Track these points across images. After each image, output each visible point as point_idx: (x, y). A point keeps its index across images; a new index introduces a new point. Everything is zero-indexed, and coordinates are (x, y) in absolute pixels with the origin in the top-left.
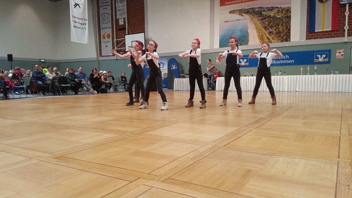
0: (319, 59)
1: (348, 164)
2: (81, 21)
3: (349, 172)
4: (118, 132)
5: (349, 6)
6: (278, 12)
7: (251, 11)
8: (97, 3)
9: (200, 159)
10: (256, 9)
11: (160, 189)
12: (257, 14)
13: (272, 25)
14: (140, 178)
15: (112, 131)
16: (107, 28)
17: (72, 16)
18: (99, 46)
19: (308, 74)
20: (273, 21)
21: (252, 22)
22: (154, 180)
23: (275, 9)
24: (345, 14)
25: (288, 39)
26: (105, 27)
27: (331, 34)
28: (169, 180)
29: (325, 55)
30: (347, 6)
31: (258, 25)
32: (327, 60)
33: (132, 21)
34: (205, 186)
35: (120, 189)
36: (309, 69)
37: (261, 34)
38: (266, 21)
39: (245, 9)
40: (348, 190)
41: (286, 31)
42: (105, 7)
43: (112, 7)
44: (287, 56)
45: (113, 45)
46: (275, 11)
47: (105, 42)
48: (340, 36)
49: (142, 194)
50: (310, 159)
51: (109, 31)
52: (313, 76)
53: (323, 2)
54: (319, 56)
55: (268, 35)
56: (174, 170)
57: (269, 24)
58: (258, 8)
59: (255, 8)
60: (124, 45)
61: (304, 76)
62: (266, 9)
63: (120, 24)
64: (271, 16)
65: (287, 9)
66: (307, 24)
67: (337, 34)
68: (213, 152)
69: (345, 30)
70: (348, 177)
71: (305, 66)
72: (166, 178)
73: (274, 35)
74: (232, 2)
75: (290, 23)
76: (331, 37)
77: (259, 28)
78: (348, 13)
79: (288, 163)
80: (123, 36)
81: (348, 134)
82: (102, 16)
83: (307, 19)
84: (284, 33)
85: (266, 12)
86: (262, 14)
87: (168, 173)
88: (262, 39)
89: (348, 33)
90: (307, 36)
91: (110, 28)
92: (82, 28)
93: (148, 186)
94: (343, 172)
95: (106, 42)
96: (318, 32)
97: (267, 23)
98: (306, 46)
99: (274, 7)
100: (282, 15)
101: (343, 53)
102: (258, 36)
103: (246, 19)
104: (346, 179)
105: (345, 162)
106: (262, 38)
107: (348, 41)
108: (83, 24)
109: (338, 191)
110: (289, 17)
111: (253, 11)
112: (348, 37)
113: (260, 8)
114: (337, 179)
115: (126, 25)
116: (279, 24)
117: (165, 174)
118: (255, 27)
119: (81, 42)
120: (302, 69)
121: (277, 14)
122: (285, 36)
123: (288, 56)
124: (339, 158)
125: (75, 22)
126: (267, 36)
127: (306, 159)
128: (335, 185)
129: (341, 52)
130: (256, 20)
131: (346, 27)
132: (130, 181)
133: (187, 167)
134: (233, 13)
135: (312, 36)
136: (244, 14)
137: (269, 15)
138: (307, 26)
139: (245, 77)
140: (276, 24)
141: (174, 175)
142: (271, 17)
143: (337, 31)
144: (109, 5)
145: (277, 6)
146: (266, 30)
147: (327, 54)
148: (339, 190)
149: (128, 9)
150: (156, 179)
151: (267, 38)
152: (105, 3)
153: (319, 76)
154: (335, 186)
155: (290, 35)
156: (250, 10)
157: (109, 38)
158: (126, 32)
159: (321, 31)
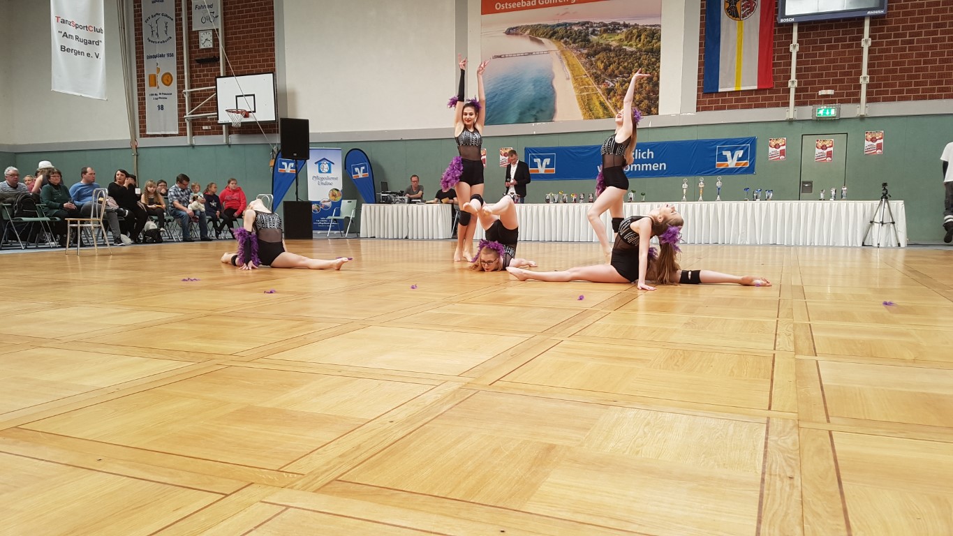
0: (728, 163)
1: (791, 424)
2: (83, 34)
3: (794, 444)
4: (192, 355)
5: (798, 31)
6: (629, 37)
7: (561, 31)
9: (426, 423)
10: (573, 27)
11: (309, 512)
12: (576, 39)
13: (614, 72)
14: (252, 483)
15: (170, 353)
16: (162, 56)
17: (58, 17)
18: (139, 108)
19: (701, 198)
20: (617, 61)
21: (565, 62)
22: (292, 488)
23: (621, 30)
24: (789, 49)
25: (652, 109)
26: (158, 52)
27: (757, 99)
28: (338, 485)
29: (742, 151)
30: (795, 28)
31: (579, 69)
32: (746, 163)
33: (236, 38)
34: (435, 495)
35: (194, 515)
36: (703, 186)
37: (585, 93)
38: (599, 59)
39: (546, 26)
40: (790, 488)
41: (647, 88)
44: (648, 153)
45: (179, 107)
46: (620, 33)
47: (156, 95)
48: (777, 105)
49: (256, 527)
50: (700, 414)
51: (170, 66)
52: (712, 204)
53: (737, 16)
54: (728, 154)
55: (603, 98)
56: (353, 458)
57: (606, 68)
58: (577, 24)
59: (571, 24)
60: (214, 106)
61: (690, 204)
62: (599, 29)
63: (202, 47)
64: (612, 48)
65: (650, 30)
66: (699, 70)
67: (771, 98)
68: (460, 402)
69: (788, 91)
70: (789, 455)
71: (692, 178)
72: (327, 481)
73: (618, 97)
74: (514, 5)
75: (659, 67)
76: (757, 106)
77: (581, 78)
78: (797, 49)
79: (648, 424)
80: (211, 80)
81: (792, 348)
82: (149, 22)
83: (699, 59)
84: (644, 92)
85: (600, 35)
86: (589, 41)
87: (334, 466)
88: (589, 107)
89: (797, 97)
90: (698, 103)
91: (172, 55)
92: (86, 54)
93: (275, 506)
94: (778, 445)
95: (159, 96)
96: (726, 92)
97: (602, 66)
98: (696, 127)
99: (619, 24)
100: (639, 46)
101: (784, 147)
102: (578, 99)
103: (548, 52)
104: (786, 461)
105: (786, 420)
106: (589, 104)
107: (797, 119)
108: (90, 42)
109: (766, 492)
110: (656, 53)
111: (566, 32)
112: (797, 108)
113: (583, 24)
114: (764, 462)
115: (218, 50)
116: (631, 70)
117: (325, 468)
118: (570, 76)
119: (83, 95)
120: (685, 186)
121: (626, 43)
122: (646, 102)
123: (652, 153)
124: (770, 408)
125: (65, 35)
126: (602, 100)
127: (690, 413)
128: (760, 477)
129: (780, 144)
130: (573, 55)
131: (793, 82)
132: (223, 494)
133: (389, 446)
134: (517, 34)
135: (710, 102)
136: (544, 40)
137: (606, 45)
138: (699, 77)
139: (547, 206)
140: (625, 68)
141: (351, 469)
142: (610, 50)
143: (771, 90)
145: (627, 23)
146: (598, 84)
147: (746, 148)
148: (769, 490)
149: (224, 3)
150: (300, 483)
151: (602, 104)
153: (727, 203)
154: (760, 481)
155: (658, 99)
156: (559, 28)
157: (168, 85)
158: (219, 70)
159: (734, 89)
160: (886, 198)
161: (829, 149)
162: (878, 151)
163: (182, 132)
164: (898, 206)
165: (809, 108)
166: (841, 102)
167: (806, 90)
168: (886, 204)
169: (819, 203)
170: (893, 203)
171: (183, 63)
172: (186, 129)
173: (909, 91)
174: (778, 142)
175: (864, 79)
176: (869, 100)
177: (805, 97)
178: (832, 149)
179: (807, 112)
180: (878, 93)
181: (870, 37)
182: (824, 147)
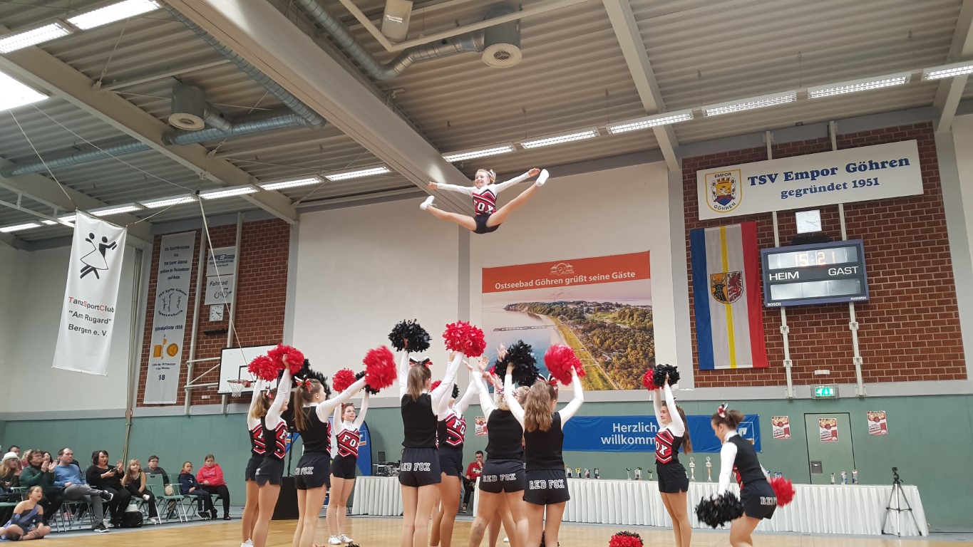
2: (93, 313)
5: (786, 314)
6: (622, 316)
7: (557, 309)
8: (153, 262)
10: (568, 306)
12: (572, 317)
13: (610, 347)
16: (172, 328)
17: (71, 298)
18: (140, 377)
19: (710, 478)
20: (612, 337)
21: (562, 336)
23: (614, 309)
24: (780, 330)
26: (167, 324)
27: (755, 377)
29: (746, 429)
30: (783, 312)
31: (576, 343)
33: (247, 312)
36: (709, 466)
38: (595, 334)
39: (544, 304)
41: (644, 363)
42: (176, 274)
43: (194, 273)
44: (652, 426)
45: (181, 376)
46: (614, 312)
47: (159, 365)
48: (775, 384)
51: (178, 338)
53: (725, 300)
55: (602, 371)
57: (602, 343)
58: (573, 302)
59: (566, 303)
60: (216, 376)
61: (700, 485)
62: (593, 308)
63: (212, 319)
64: (607, 325)
65: (642, 310)
66: (693, 348)
67: (768, 377)
69: (784, 370)
71: (699, 455)
73: (617, 371)
74: (513, 285)
75: (654, 344)
78: (788, 330)
80: (216, 351)
82: (162, 297)
83: (692, 338)
84: (641, 367)
85: (595, 313)
86: (584, 318)
88: (589, 379)
89: (793, 376)
90: (695, 379)
91: (179, 327)
92: (93, 332)
95: (162, 366)
96: (721, 370)
97: (598, 341)
98: (696, 404)
99: (612, 304)
100: (632, 324)
101: (788, 426)
106: (588, 376)
107: (796, 397)
108: (99, 321)
110: (650, 331)
111: (563, 310)
112: (795, 387)
113: (578, 303)
115: (228, 323)
116: (626, 345)
119: (83, 371)
120: (692, 465)
121: (619, 321)
125: (75, 314)
129: (784, 423)
130: (570, 331)
131: (788, 362)
134: (515, 310)
135: (708, 379)
137: (600, 322)
138: (694, 354)
140: (620, 343)
142: (605, 327)
143: (767, 369)
144: (188, 269)
145: (619, 303)
146: (596, 357)
147: (749, 426)
149: (239, 281)
151: (600, 376)
152: (175, 262)
157: (173, 356)
158: (226, 341)
159: (729, 367)
160: (899, 483)
161: (833, 429)
162: (883, 431)
163: (180, 402)
164: (912, 491)
165: (808, 387)
166: (839, 381)
167: (802, 369)
168: (899, 489)
169: (831, 488)
170: (906, 488)
171: (190, 335)
172: (184, 399)
173: (903, 372)
174: (780, 420)
175: (858, 360)
176: (866, 380)
177: (802, 376)
178: (835, 428)
179: (805, 391)
180: (873, 373)
181: (857, 320)
182: (827, 427)
